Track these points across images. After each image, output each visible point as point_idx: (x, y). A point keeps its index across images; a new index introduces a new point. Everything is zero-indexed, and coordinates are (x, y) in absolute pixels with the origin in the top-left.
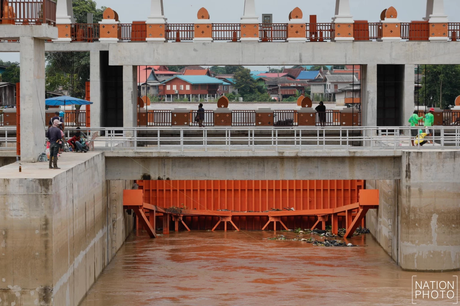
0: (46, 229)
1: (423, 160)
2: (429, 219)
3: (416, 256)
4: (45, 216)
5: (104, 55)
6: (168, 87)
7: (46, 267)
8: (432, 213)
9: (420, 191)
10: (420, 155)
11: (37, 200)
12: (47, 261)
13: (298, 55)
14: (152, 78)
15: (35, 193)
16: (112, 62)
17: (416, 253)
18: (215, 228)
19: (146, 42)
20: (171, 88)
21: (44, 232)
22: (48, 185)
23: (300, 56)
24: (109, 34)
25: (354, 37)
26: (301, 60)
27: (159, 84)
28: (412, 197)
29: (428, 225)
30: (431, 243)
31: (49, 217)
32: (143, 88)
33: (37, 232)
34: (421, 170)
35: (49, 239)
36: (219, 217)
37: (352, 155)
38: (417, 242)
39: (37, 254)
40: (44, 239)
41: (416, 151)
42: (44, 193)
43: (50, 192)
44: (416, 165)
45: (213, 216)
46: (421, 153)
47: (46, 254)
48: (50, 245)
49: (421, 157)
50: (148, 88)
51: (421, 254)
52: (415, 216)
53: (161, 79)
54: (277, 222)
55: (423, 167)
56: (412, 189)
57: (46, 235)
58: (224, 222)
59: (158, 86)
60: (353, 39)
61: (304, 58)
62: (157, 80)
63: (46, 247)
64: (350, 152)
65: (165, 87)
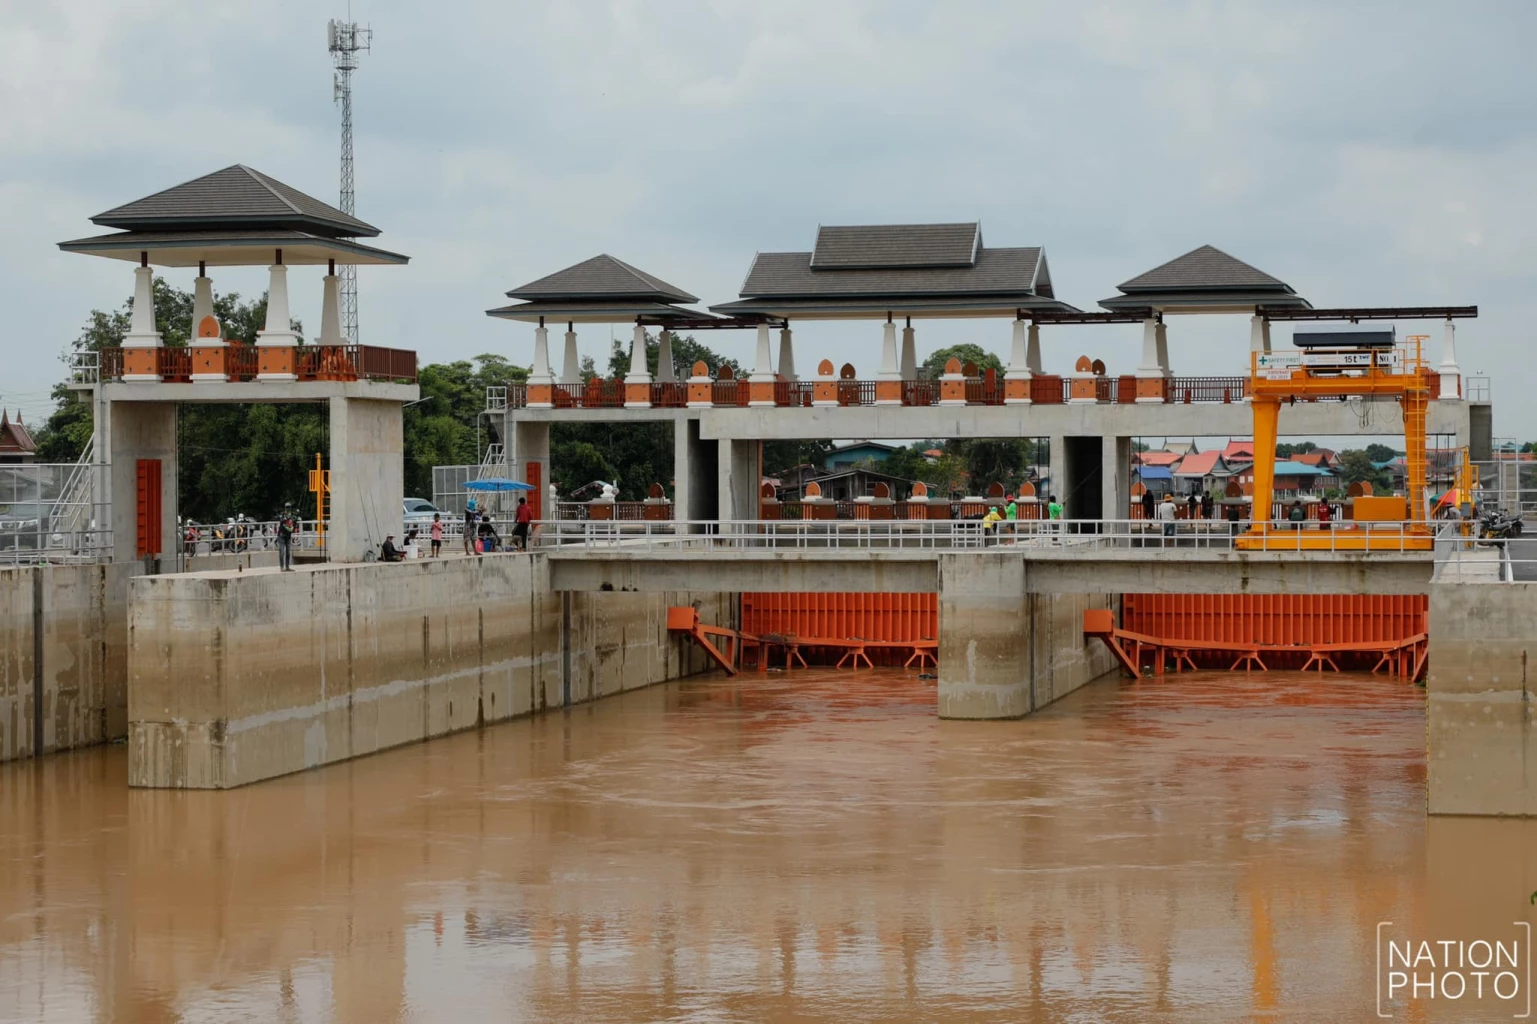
0: (218, 645)
1: (956, 565)
2: (965, 647)
3: (949, 698)
4: (218, 628)
5: (694, 425)
6: (1242, 480)
7: (218, 694)
8: (968, 639)
9: (954, 609)
10: (952, 558)
11: (208, 607)
12: (219, 686)
13: (953, 424)
14: (1220, 466)
15: (204, 598)
16: (704, 435)
17: (948, 695)
18: (840, 663)
19: (750, 407)
20: (1246, 479)
21: (216, 649)
22: (220, 588)
23: (958, 424)
24: (700, 397)
25: (1031, 398)
26: (958, 431)
27: (1229, 474)
28: (944, 616)
29: (963, 656)
30: (968, 679)
31: (222, 629)
32: (1207, 481)
33: (207, 648)
34: (954, 580)
35: (222, 658)
36: (845, 649)
37: (874, 558)
38: (950, 679)
39: (207, 677)
40: (216, 658)
41: (949, 553)
42: (215, 598)
43: (223, 597)
44: (949, 572)
45: (836, 647)
46: (955, 555)
47: (218, 678)
48: (223, 666)
49: (955, 561)
50: (1214, 481)
51: (954, 696)
52: (948, 642)
53: (1233, 467)
54: (926, 657)
55: (957, 576)
56: (945, 605)
57: (219, 653)
58: (853, 655)
59: (1228, 478)
60: (1029, 401)
61: (961, 429)
62: (1227, 469)
63: (219, 669)
64: (871, 555)
65: (1237, 478)
